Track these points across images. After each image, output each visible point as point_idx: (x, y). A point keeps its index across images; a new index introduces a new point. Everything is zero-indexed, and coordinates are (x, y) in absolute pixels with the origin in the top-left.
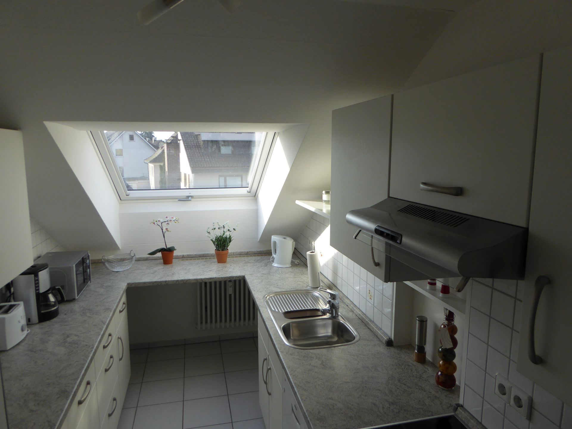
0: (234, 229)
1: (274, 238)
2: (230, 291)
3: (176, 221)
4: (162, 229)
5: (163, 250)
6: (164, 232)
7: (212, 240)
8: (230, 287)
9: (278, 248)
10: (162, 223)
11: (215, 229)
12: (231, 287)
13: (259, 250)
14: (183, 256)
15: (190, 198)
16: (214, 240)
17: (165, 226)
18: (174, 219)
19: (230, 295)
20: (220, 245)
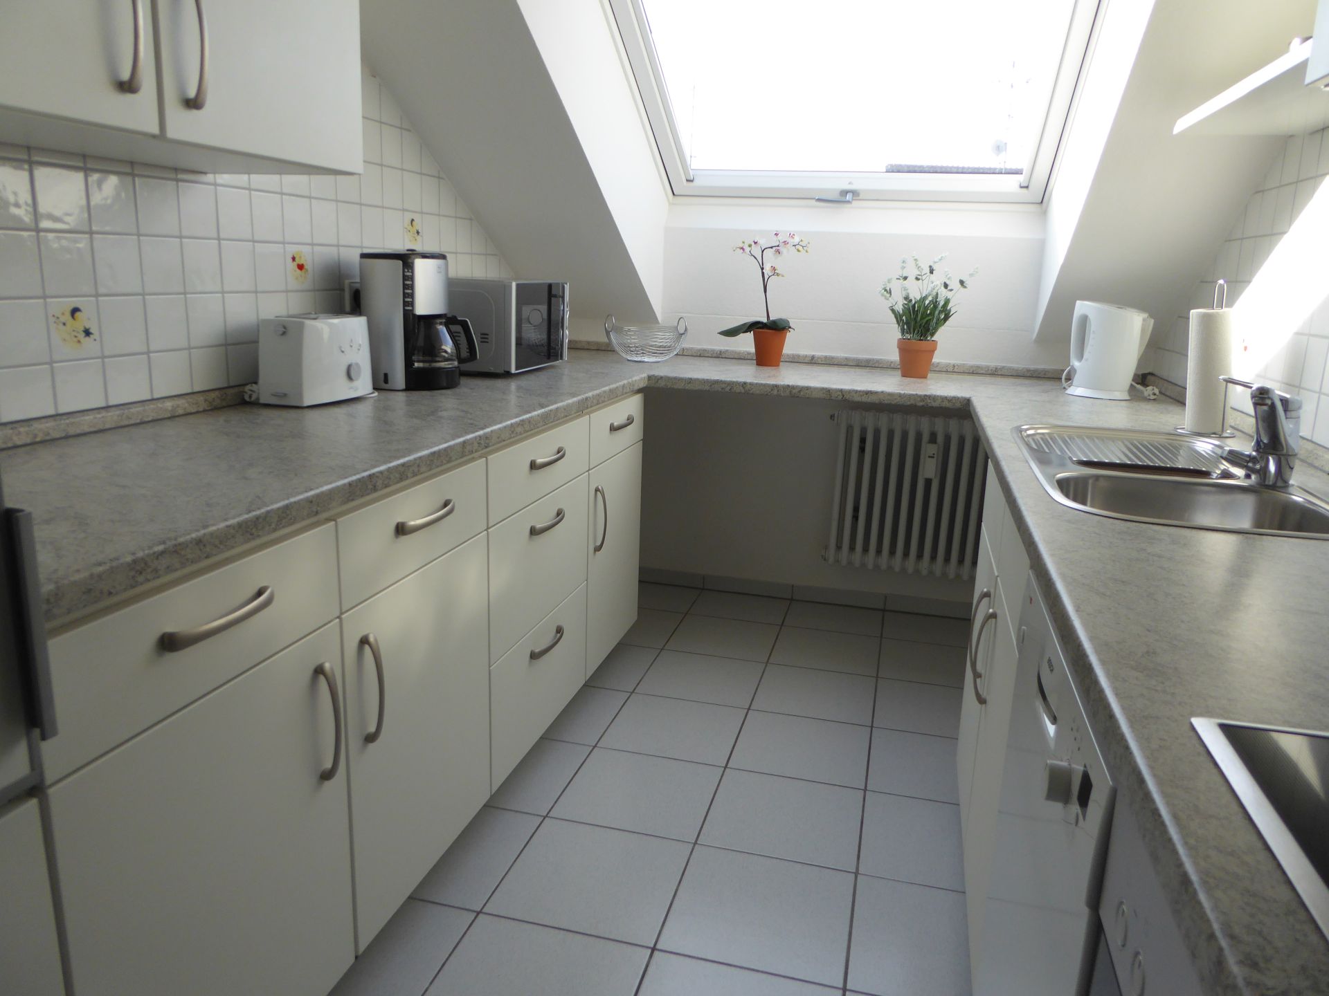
0: (962, 282)
1: (1082, 307)
3: (800, 248)
4: (762, 269)
5: (760, 325)
7: (893, 310)
9: (1092, 336)
10: (763, 252)
11: (905, 278)
12: (933, 457)
15: (849, 197)
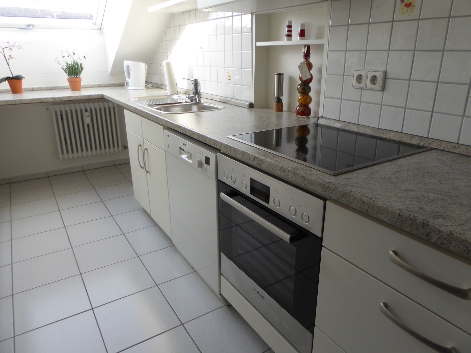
0: (84, 57)
1: (126, 63)
2: (88, 120)
3: (20, 47)
4: (5, 56)
5: (10, 78)
6: (7, 60)
7: (62, 68)
8: (87, 116)
10: (3, 49)
11: (64, 57)
13: (111, 83)
14: (33, 88)
15: (31, 27)
16: (65, 67)
17: (7, 52)
18: (17, 44)
19: (88, 125)
20: (72, 72)
